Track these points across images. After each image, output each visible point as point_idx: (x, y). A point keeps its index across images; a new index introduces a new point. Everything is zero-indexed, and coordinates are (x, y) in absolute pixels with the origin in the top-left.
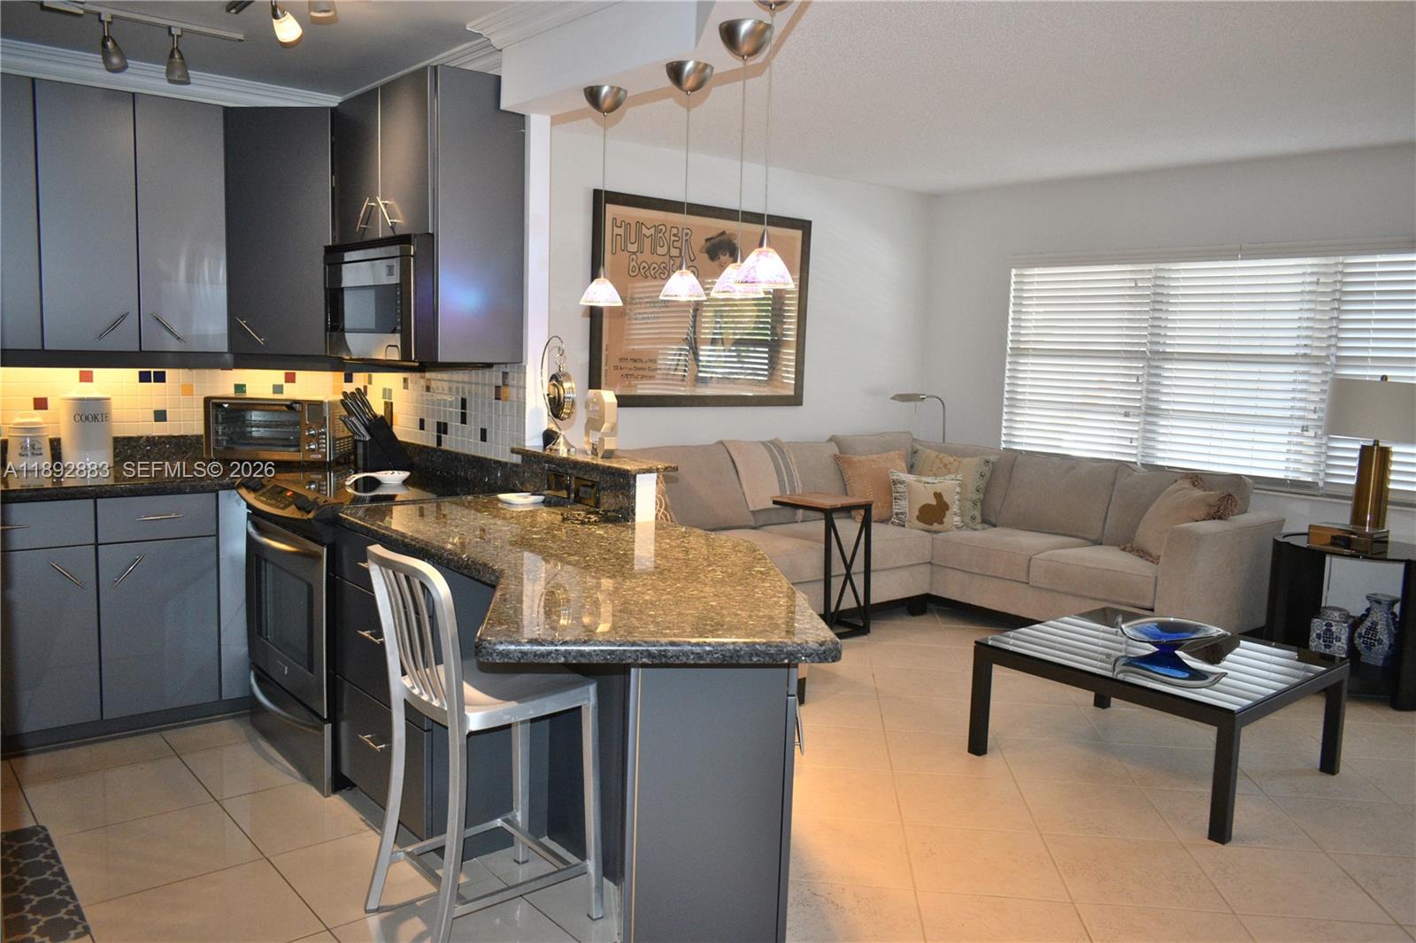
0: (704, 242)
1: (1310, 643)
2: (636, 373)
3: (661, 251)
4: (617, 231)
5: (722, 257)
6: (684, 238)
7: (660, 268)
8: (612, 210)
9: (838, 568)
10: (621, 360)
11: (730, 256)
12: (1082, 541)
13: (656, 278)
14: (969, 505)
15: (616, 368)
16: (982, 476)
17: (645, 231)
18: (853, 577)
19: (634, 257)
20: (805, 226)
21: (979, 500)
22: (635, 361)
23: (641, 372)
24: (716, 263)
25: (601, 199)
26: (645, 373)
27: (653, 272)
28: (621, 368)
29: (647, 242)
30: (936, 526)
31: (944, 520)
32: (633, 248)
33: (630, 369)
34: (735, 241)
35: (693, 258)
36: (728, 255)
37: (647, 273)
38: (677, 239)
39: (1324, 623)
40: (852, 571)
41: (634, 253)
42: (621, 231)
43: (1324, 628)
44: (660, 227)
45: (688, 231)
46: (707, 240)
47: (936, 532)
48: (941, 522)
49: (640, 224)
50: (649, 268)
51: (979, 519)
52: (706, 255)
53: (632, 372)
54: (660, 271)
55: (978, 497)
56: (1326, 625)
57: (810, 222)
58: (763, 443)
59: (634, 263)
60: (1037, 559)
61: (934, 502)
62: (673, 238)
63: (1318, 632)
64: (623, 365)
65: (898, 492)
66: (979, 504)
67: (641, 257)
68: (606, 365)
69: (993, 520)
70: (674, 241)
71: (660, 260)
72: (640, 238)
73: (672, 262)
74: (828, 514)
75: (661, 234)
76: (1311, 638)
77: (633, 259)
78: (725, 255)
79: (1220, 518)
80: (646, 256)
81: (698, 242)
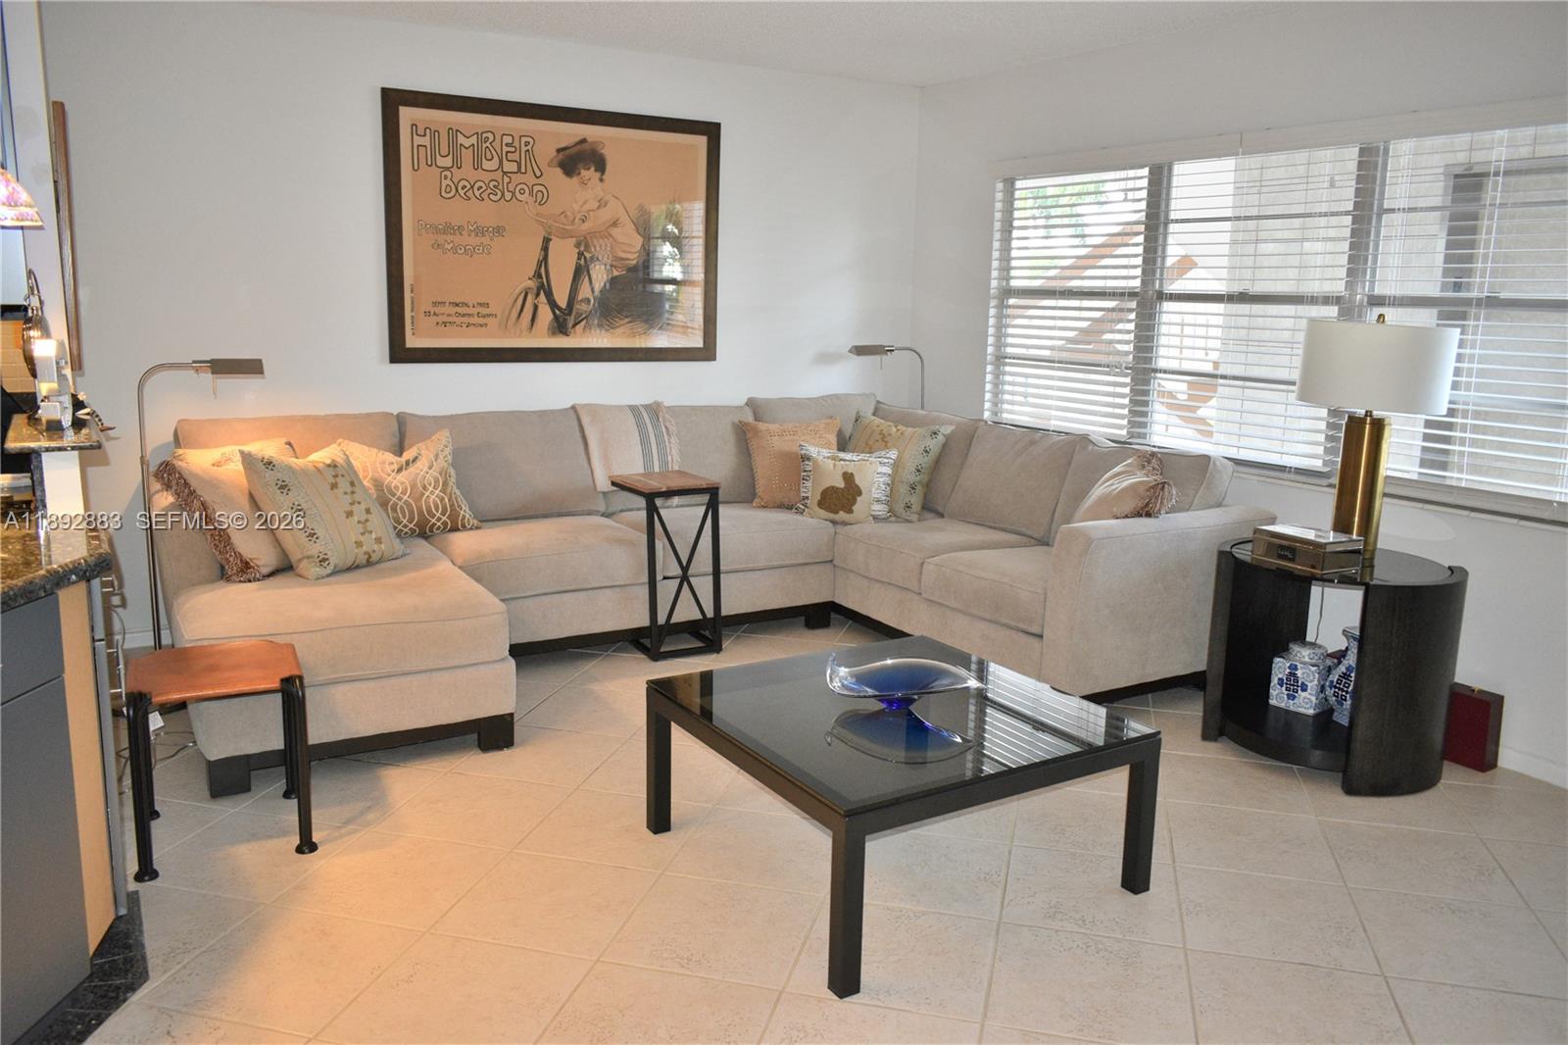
0: (555, 154)
1: (1271, 691)
2: (459, 320)
3: (487, 165)
4: (418, 140)
5: (584, 172)
6: (524, 149)
7: (488, 186)
8: (407, 114)
9: (668, 565)
10: (435, 304)
11: (596, 170)
12: (1025, 539)
13: (483, 200)
14: (903, 489)
15: (427, 314)
16: (926, 451)
17: (461, 139)
18: (691, 579)
19: (448, 173)
20: (711, 131)
21: (920, 482)
22: (457, 305)
23: (466, 320)
24: (575, 180)
25: (393, 100)
26: (472, 320)
27: (477, 193)
28: (435, 314)
29: (467, 155)
30: (842, 515)
31: (854, 508)
32: (447, 162)
33: (449, 315)
34: (603, 151)
35: (538, 174)
36: (593, 169)
37: (470, 194)
38: (513, 149)
39: (1288, 665)
40: (690, 572)
41: (447, 169)
42: (426, 141)
43: (1288, 670)
44: (484, 135)
45: (530, 140)
46: (559, 151)
47: (845, 524)
48: (850, 511)
49: (453, 132)
50: (472, 187)
51: (916, 507)
52: (559, 170)
53: (450, 319)
54: (489, 191)
55: (918, 478)
56: (1289, 668)
57: (719, 125)
58: (633, 409)
59: (448, 182)
60: (929, 563)
61: (840, 484)
62: (505, 149)
63: (1280, 676)
64: (438, 310)
65: (805, 471)
66: (919, 488)
67: (458, 174)
68: (412, 310)
69: (940, 509)
70: (507, 152)
71: (487, 177)
72: (455, 150)
73: (506, 180)
74: (651, 498)
75: (488, 144)
76: (1272, 685)
77: (446, 177)
78: (589, 169)
79: (1148, 515)
80: (467, 171)
81: (546, 152)
